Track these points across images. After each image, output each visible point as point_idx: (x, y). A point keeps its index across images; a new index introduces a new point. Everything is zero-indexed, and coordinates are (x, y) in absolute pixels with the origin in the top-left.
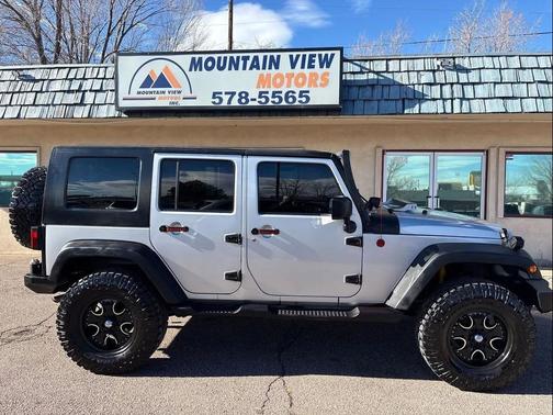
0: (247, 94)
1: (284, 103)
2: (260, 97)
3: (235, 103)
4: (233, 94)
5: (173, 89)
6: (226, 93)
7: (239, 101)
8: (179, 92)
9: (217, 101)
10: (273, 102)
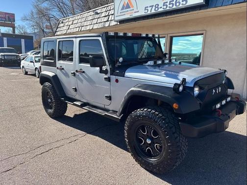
0: (158, 5)
1: (174, 7)
2: (164, 5)
3: (153, 11)
4: (152, 6)
5: (131, 9)
6: (150, 7)
7: (155, 10)
8: (133, 10)
9: (146, 11)
10: (169, 7)
